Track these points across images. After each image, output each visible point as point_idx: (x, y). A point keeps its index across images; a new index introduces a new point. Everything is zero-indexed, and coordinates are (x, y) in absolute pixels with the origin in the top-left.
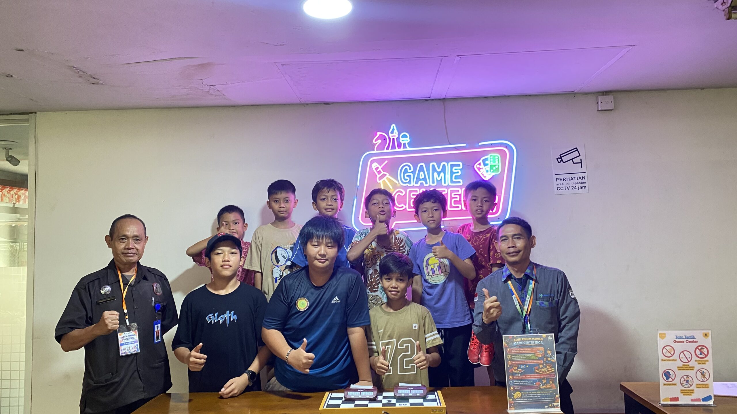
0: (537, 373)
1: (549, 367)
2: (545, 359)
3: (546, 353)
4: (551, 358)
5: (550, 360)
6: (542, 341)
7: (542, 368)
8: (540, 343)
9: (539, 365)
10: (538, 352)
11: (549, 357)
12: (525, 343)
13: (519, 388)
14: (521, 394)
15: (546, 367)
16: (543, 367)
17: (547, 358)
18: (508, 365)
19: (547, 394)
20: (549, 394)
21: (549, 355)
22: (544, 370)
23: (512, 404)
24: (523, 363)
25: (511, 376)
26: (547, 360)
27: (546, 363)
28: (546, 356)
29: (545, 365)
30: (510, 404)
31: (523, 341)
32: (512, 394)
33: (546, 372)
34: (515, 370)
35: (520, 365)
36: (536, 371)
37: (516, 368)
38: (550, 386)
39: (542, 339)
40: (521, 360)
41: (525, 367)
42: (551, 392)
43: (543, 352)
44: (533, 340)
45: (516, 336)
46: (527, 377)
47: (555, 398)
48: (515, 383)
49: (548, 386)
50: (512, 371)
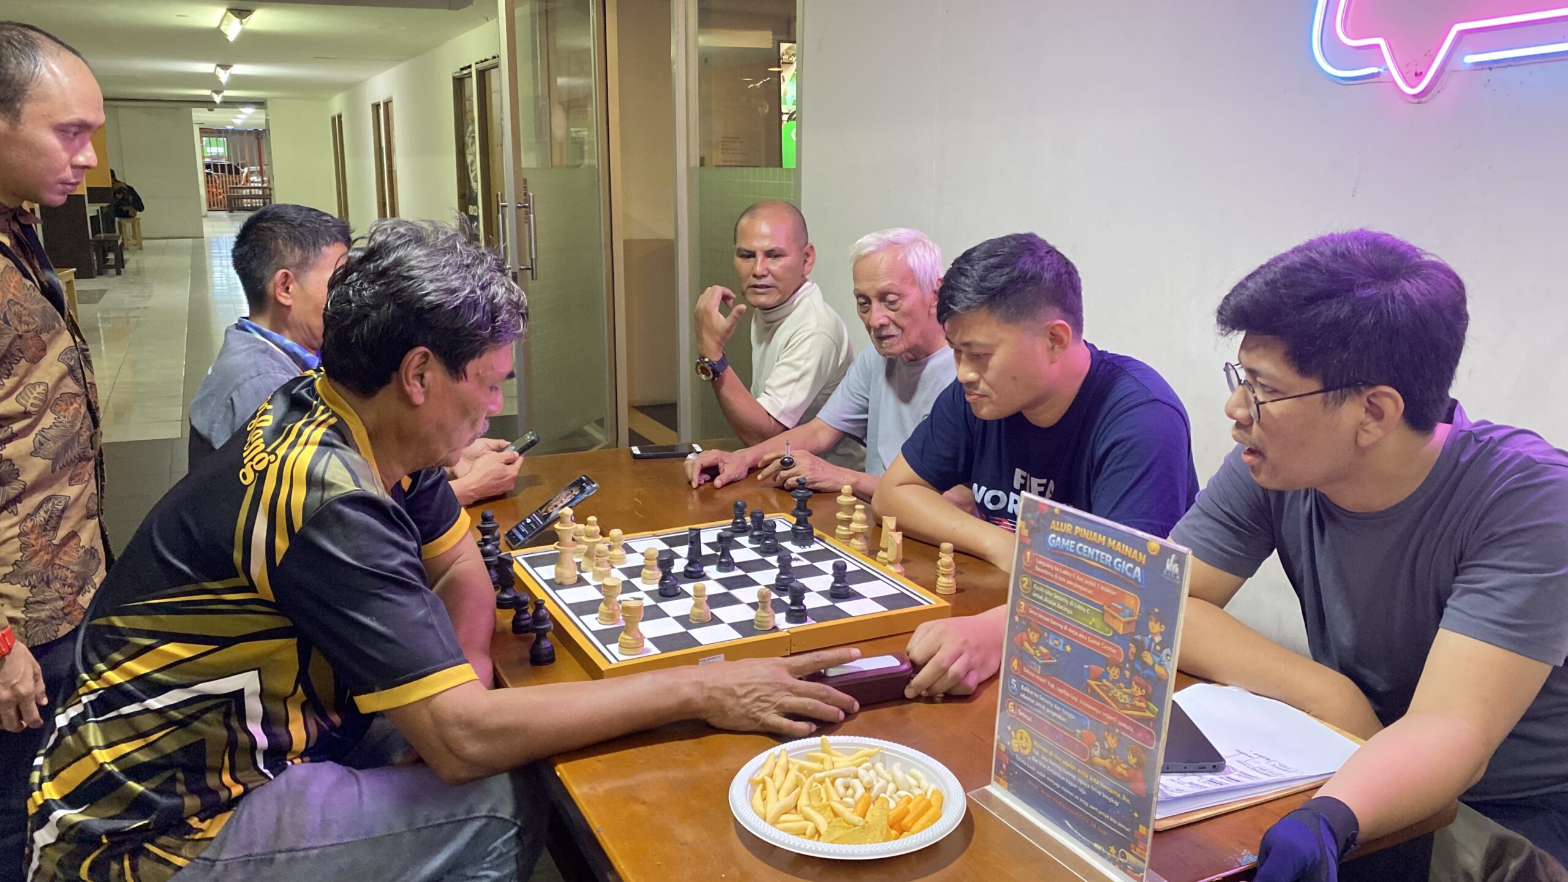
1: (1139, 693)
2: (1133, 649)
3: (1141, 626)
4: (1157, 659)
6: (1139, 564)
8: (1131, 570)
9: (1107, 663)
10: (1117, 610)
11: (1149, 650)
12: (1081, 549)
13: (1029, 719)
21: (1152, 640)
23: (1004, 766)
24: (1058, 629)
25: (1016, 662)
28: (1138, 637)
29: (1127, 673)
30: (999, 767)
31: (1079, 539)
32: (1009, 728)
33: (1123, 706)
34: (1030, 643)
35: (1049, 632)
36: (1093, 683)
37: (1034, 637)
38: (1125, 773)
39: (1142, 558)
40: (1058, 615)
41: (1060, 648)
42: (1124, 798)
43: (1131, 616)
44: (1109, 550)
45: (1062, 511)
46: (1061, 691)
47: (1132, 832)
48: (1023, 692)
49: (1119, 769)
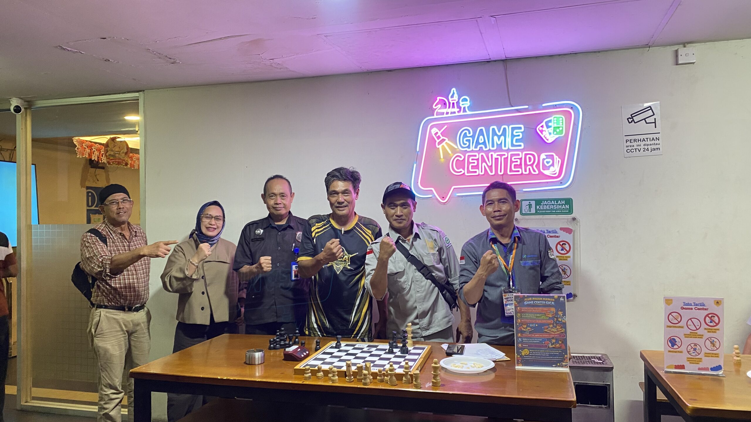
0: (546, 332)
1: (559, 327)
2: (555, 319)
3: (557, 314)
4: (562, 319)
5: (560, 320)
6: (553, 301)
7: (551, 328)
8: (551, 303)
9: (548, 325)
10: (549, 313)
11: (560, 318)
12: (536, 303)
13: (527, 346)
14: (530, 351)
15: (556, 327)
16: (553, 327)
17: (557, 318)
18: (517, 323)
19: (556, 353)
20: (558, 353)
21: (560, 316)
22: (554, 330)
23: (520, 361)
24: (533, 322)
25: (520, 334)
26: (557, 320)
27: (556, 324)
28: (556, 316)
29: (555, 325)
30: (518, 361)
31: (534, 301)
32: (520, 351)
33: (556, 332)
34: (524, 328)
35: (530, 324)
36: (546, 330)
37: (525, 326)
38: (559, 346)
39: (553, 300)
40: (531, 319)
41: (534, 326)
42: (560, 351)
43: (553, 312)
44: (544, 301)
45: (527, 296)
46: (536, 336)
47: (563, 358)
48: (524, 340)
49: (557, 346)
50: (521, 329)
